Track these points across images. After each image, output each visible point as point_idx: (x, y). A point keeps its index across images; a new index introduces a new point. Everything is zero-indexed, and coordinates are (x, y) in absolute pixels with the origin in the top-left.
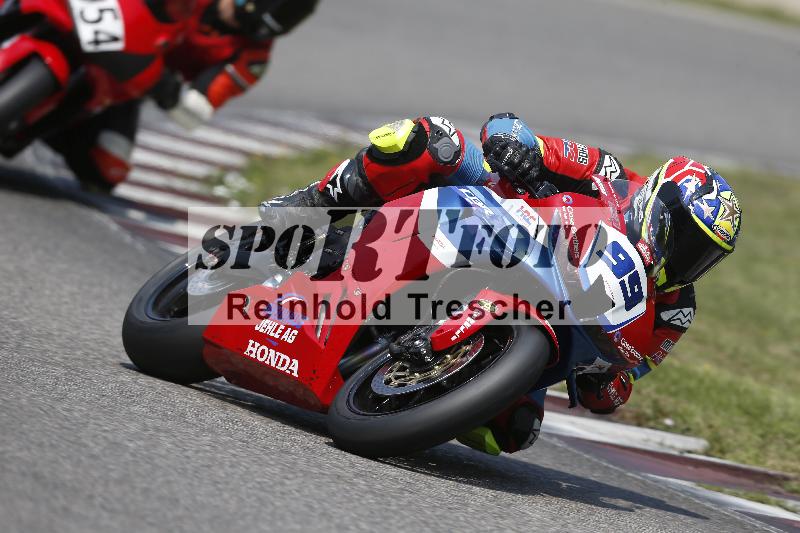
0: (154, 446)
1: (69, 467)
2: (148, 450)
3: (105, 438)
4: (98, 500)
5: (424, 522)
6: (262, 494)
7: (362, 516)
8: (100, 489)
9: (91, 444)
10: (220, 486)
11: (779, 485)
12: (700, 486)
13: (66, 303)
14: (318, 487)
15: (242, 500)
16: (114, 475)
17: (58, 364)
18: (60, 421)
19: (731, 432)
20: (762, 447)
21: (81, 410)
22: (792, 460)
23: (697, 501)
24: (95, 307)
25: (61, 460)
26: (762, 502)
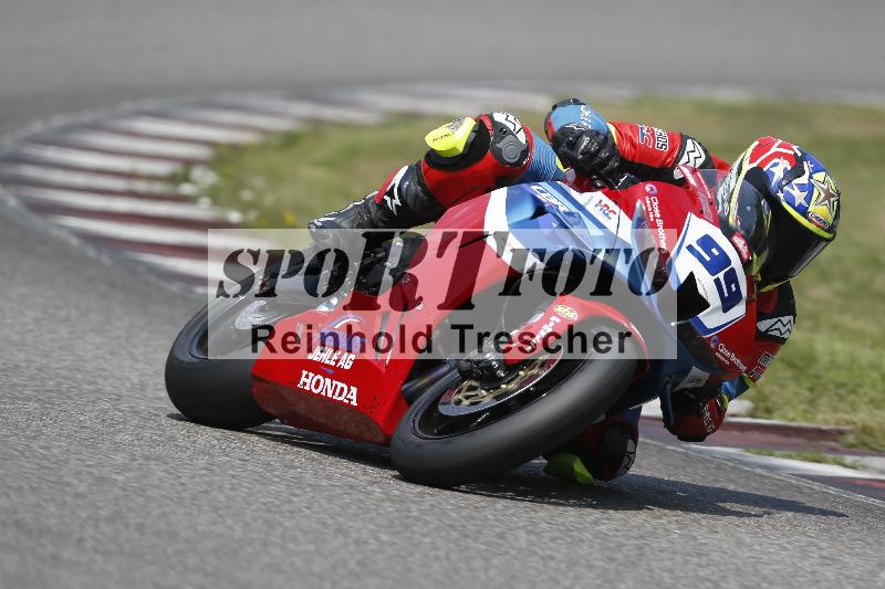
0: (146, 476)
1: (53, 509)
2: (137, 482)
3: (90, 473)
4: (89, 544)
5: (450, 526)
6: (269, 516)
7: (381, 527)
8: (90, 531)
9: (75, 482)
10: (221, 512)
11: (834, 440)
12: (748, 451)
13: (31, 331)
14: (330, 500)
15: (247, 524)
16: (103, 513)
17: (29, 399)
18: (38, 461)
19: (776, 388)
20: (812, 402)
21: (60, 446)
22: (846, 412)
23: (747, 468)
24: (64, 331)
25: (43, 503)
26: (818, 461)
